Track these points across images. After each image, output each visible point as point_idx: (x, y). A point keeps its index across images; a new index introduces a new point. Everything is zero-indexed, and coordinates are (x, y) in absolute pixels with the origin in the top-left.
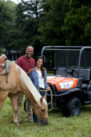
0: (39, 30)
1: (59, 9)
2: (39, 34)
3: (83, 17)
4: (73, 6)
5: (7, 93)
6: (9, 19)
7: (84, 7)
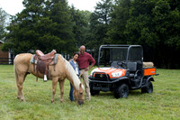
0: (107, 34)
2: (107, 36)
3: (141, 24)
4: (133, 15)
5: (57, 78)
6: (85, 25)
7: (141, 16)
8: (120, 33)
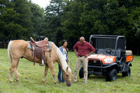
1: (76, 11)
2: (61, 26)
3: (93, 17)
8: (74, 23)
